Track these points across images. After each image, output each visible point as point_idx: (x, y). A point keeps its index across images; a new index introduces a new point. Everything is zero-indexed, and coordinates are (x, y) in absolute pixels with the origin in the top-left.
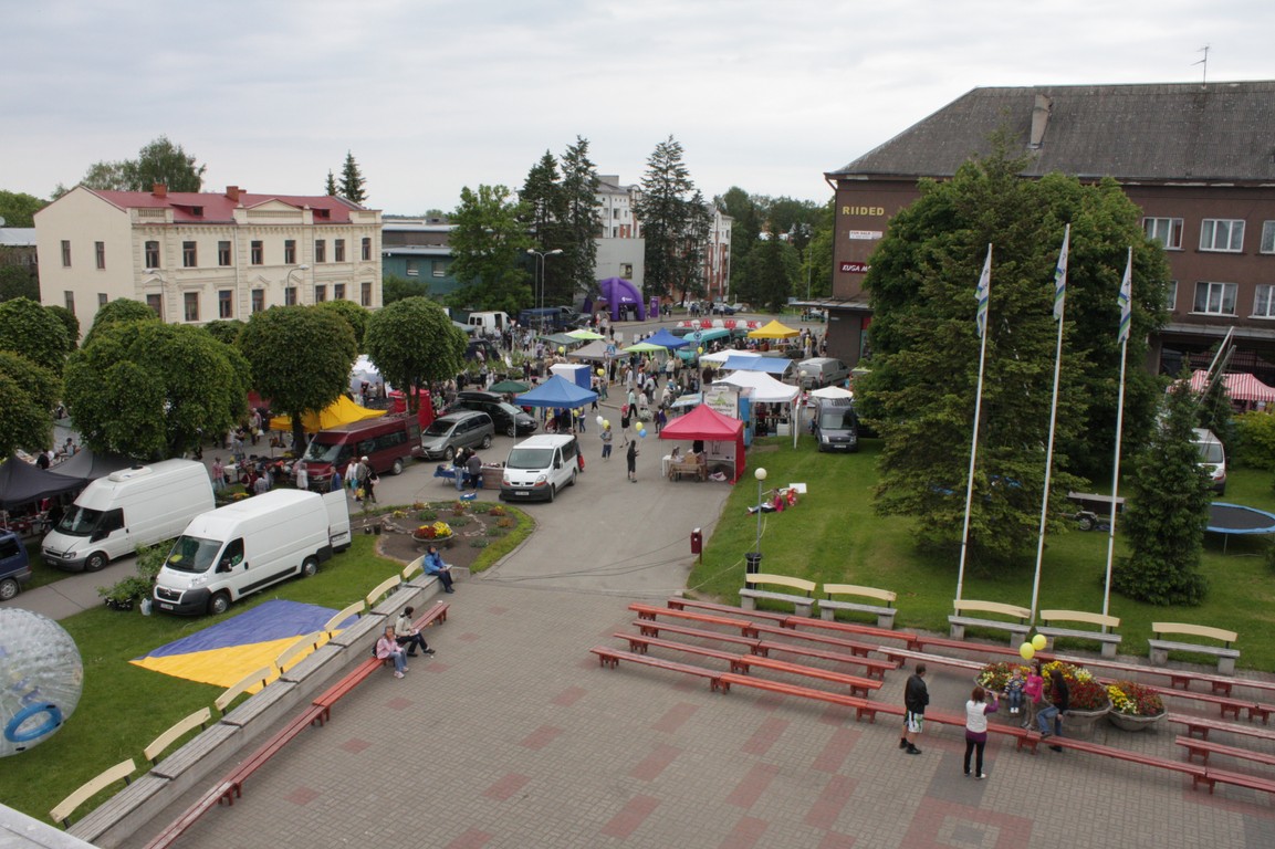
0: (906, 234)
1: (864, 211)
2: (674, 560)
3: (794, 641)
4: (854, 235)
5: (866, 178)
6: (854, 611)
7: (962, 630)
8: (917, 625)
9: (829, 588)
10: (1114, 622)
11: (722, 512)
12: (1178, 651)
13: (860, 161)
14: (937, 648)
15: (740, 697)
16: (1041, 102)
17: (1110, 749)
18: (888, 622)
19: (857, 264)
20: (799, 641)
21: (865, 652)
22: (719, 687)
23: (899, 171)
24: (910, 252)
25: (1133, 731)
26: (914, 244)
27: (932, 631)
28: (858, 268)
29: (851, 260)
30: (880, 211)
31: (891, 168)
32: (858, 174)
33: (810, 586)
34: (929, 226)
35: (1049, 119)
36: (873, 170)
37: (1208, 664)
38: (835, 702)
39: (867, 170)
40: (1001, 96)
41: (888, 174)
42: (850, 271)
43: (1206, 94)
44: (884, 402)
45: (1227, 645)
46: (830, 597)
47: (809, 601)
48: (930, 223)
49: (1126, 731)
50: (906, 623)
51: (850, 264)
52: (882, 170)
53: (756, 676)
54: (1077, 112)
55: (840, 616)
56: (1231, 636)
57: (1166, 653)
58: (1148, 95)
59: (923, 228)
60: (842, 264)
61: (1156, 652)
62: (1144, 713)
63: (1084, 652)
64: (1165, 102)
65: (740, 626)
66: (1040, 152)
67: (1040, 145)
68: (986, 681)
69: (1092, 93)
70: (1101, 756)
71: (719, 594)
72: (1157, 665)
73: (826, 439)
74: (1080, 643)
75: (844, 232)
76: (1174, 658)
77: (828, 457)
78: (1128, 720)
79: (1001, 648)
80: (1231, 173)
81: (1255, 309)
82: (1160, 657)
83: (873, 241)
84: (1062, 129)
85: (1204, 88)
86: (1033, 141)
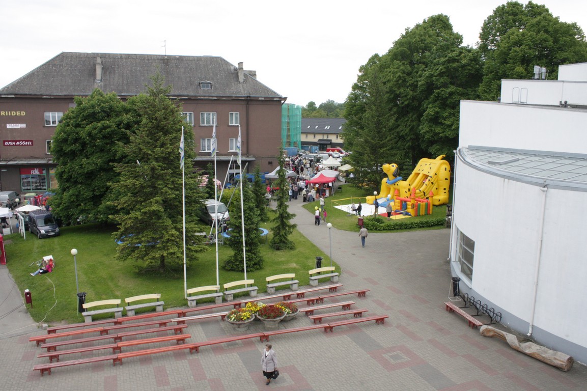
0: (74, 125)
1: (13, 113)
2: (13, 311)
3: (126, 329)
4: (9, 126)
5: (13, 96)
6: (143, 308)
7: (195, 302)
8: (172, 306)
9: (128, 300)
10: (252, 281)
11: (13, 280)
12: (279, 286)
13: (7, 87)
14: (191, 313)
15: (129, 363)
16: (99, 60)
17: (289, 330)
18: (160, 308)
19: (13, 141)
20: (128, 329)
21: (165, 324)
22: (117, 362)
23: (31, 92)
24: (77, 133)
25: (289, 321)
26: (79, 129)
27: (179, 306)
28: (14, 143)
29: (9, 139)
30: (23, 113)
31: (26, 91)
32: (7, 94)
33: (118, 302)
34: (85, 120)
35: (103, 68)
36: (16, 92)
37: (286, 288)
38: (175, 350)
39: (13, 92)
40: (76, 57)
41: (26, 95)
42: (10, 145)
43: (168, 60)
44: (117, 206)
45: (292, 279)
46: (129, 304)
47: (121, 309)
48: (85, 118)
49: (287, 321)
50: (166, 307)
51: (9, 141)
52: (21, 92)
53: (127, 351)
54: (115, 65)
55: (138, 312)
56: (292, 275)
57: (274, 288)
58: (144, 59)
59: (82, 121)
60: (4, 142)
61: (271, 289)
62: (293, 312)
63: (243, 297)
64: (152, 63)
65: (98, 331)
66: (102, 84)
67: (101, 80)
68: (233, 319)
69: (119, 57)
70: (279, 335)
71: (63, 320)
72: (272, 294)
73: (43, 232)
74: (241, 294)
75: (3, 125)
76: (278, 289)
77: (47, 240)
78: (289, 316)
79: (212, 306)
80: (185, 93)
81: (201, 149)
82: (273, 290)
83: (21, 128)
84: (110, 73)
85: (166, 57)
86: (97, 79)
